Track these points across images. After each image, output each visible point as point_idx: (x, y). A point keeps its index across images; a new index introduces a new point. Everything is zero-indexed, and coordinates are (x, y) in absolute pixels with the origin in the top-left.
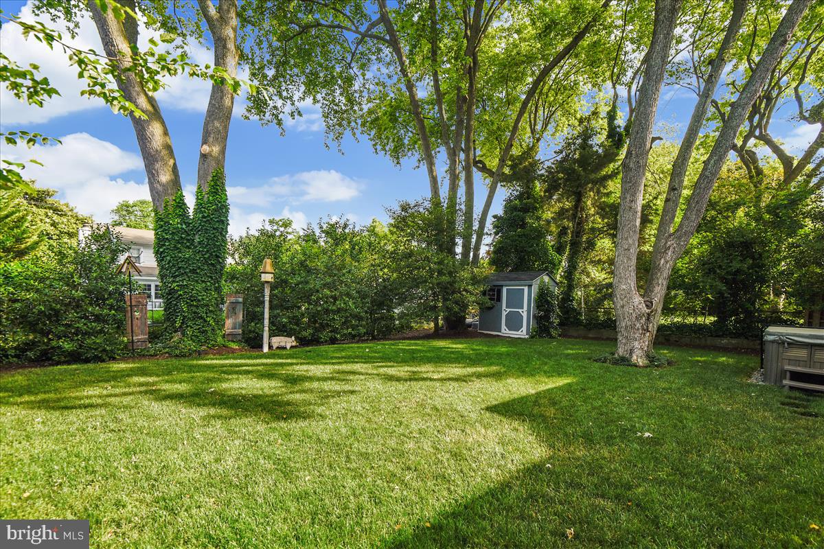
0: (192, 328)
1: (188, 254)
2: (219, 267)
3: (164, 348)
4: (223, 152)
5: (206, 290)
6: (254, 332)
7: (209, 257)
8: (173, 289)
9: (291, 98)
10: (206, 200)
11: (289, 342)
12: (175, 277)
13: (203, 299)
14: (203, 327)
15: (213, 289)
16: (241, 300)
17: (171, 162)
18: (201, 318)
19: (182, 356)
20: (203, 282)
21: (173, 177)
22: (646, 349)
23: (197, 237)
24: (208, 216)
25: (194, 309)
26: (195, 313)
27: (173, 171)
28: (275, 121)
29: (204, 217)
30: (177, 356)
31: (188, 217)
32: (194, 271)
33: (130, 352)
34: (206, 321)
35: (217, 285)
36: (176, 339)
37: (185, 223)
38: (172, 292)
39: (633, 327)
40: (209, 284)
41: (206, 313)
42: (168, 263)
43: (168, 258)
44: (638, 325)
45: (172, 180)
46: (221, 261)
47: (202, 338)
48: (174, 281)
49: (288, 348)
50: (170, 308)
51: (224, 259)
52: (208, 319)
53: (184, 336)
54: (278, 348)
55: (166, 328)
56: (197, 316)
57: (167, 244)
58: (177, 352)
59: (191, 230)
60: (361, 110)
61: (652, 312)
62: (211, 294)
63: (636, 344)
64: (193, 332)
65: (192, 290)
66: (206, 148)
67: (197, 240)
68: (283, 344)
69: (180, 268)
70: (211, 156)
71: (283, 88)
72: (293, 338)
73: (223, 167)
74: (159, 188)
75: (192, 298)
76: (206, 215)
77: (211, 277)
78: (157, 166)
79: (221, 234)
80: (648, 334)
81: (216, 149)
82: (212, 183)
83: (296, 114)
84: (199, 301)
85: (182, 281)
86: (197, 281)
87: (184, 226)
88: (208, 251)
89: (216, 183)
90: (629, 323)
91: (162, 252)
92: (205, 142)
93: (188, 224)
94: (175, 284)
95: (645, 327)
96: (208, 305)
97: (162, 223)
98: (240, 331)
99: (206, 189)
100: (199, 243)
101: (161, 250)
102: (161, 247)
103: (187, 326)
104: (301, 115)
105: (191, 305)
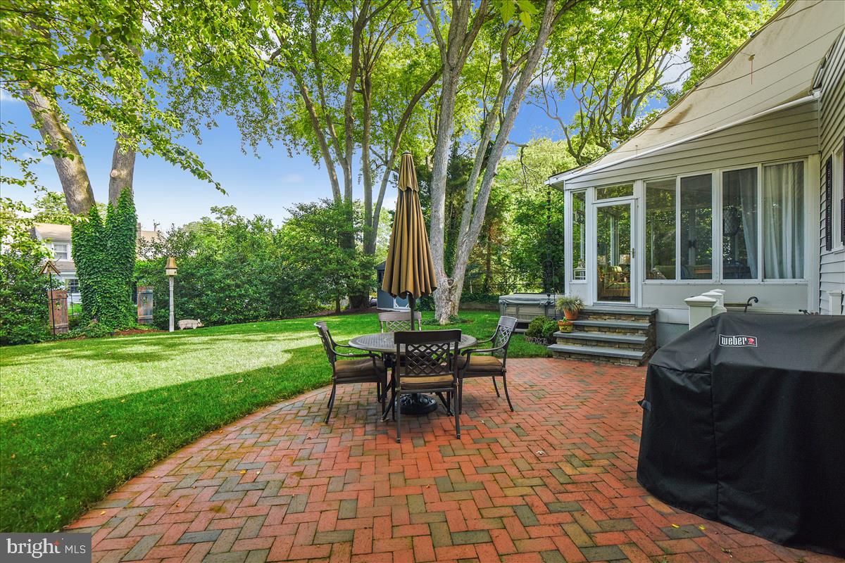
0: (105, 315)
1: (101, 256)
2: (129, 265)
3: (82, 332)
4: (131, 174)
5: (118, 284)
6: (164, 316)
7: (120, 258)
8: (89, 284)
9: (206, 112)
10: (116, 212)
11: (195, 324)
12: (90, 275)
13: (115, 292)
14: (116, 313)
15: (124, 283)
16: (151, 291)
17: (86, 184)
18: (114, 306)
19: (97, 337)
20: (115, 278)
21: (87, 195)
22: (449, 313)
23: (109, 242)
24: (118, 225)
25: (107, 300)
26: (108, 303)
27: (87, 191)
28: (193, 131)
29: (114, 226)
30: (92, 337)
31: (101, 227)
32: (107, 270)
33: (51, 336)
34: (118, 309)
35: (127, 280)
36: (92, 324)
37: (99, 232)
38: (87, 287)
39: (440, 298)
40: (120, 279)
41: (119, 303)
42: (84, 264)
43: (84, 260)
44: (444, 297)
45: (86, 199)
46: (130, 260)
47: (115, 322)
48: (89, 279)
49: (195, 328)
50: (86, 300)
51: (134, 259)
52: (120, 307)
53: (99, 322)
54: (185, 329)
55: (84, 316)
56: (109, 305)
57: (83, 249)
58: (93, 334)
59: (104, 237)
60: (276, 119)
61: (453, 287)
62: (122, 287)
63: (443, 310)
64: (107, 318)
65: (106, 284)
66: (116, 173)
67: (109, 245)
68: (189, 326)
69: (94, 268)
70: (120, 178)
71: (199, 103)
72: (199, 320)
73: (131, 187)
74: (76, 205)
75: (106, 291)
76: (116, 225)
77: (122, 274)
78: (74, 188)
79: (130, 239)
80: (450, 303)
81: (124, 173)
82: (121, 200)
83: (212, 125)
84: (111, 293)
85: (97, 278)
86: (110, 278)
87: (98, 234)
88: (118, 253)
89: (124, 199)
90: (438, 296)
91: (78, 256)
92: (114, 168)
93: (101, 233)
94: (90, 281)
95: (448, 298)
96: (119, 296)
97: (78, 233)
98: (151, 317)
99: (116, 204)
100: (111, 247)
101: (78, 254)
102: (78, 252)
103: (102, 314)
104: (217, 126)
105: (104, 297)
